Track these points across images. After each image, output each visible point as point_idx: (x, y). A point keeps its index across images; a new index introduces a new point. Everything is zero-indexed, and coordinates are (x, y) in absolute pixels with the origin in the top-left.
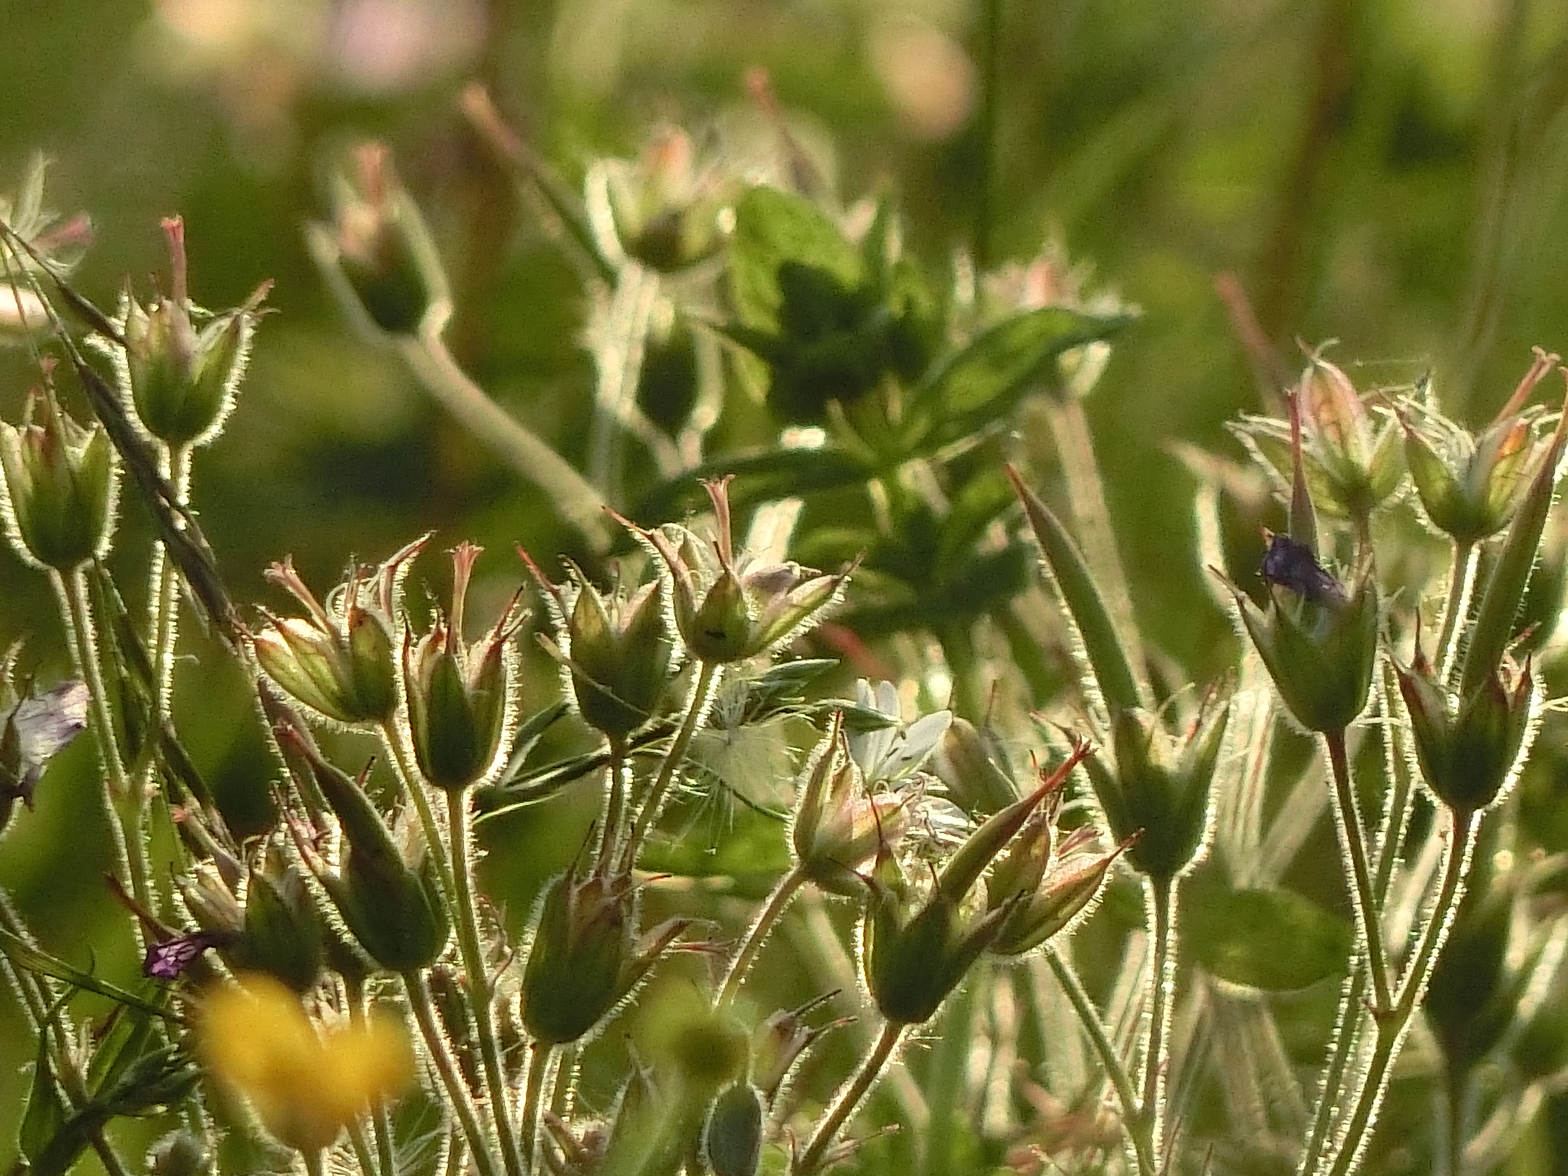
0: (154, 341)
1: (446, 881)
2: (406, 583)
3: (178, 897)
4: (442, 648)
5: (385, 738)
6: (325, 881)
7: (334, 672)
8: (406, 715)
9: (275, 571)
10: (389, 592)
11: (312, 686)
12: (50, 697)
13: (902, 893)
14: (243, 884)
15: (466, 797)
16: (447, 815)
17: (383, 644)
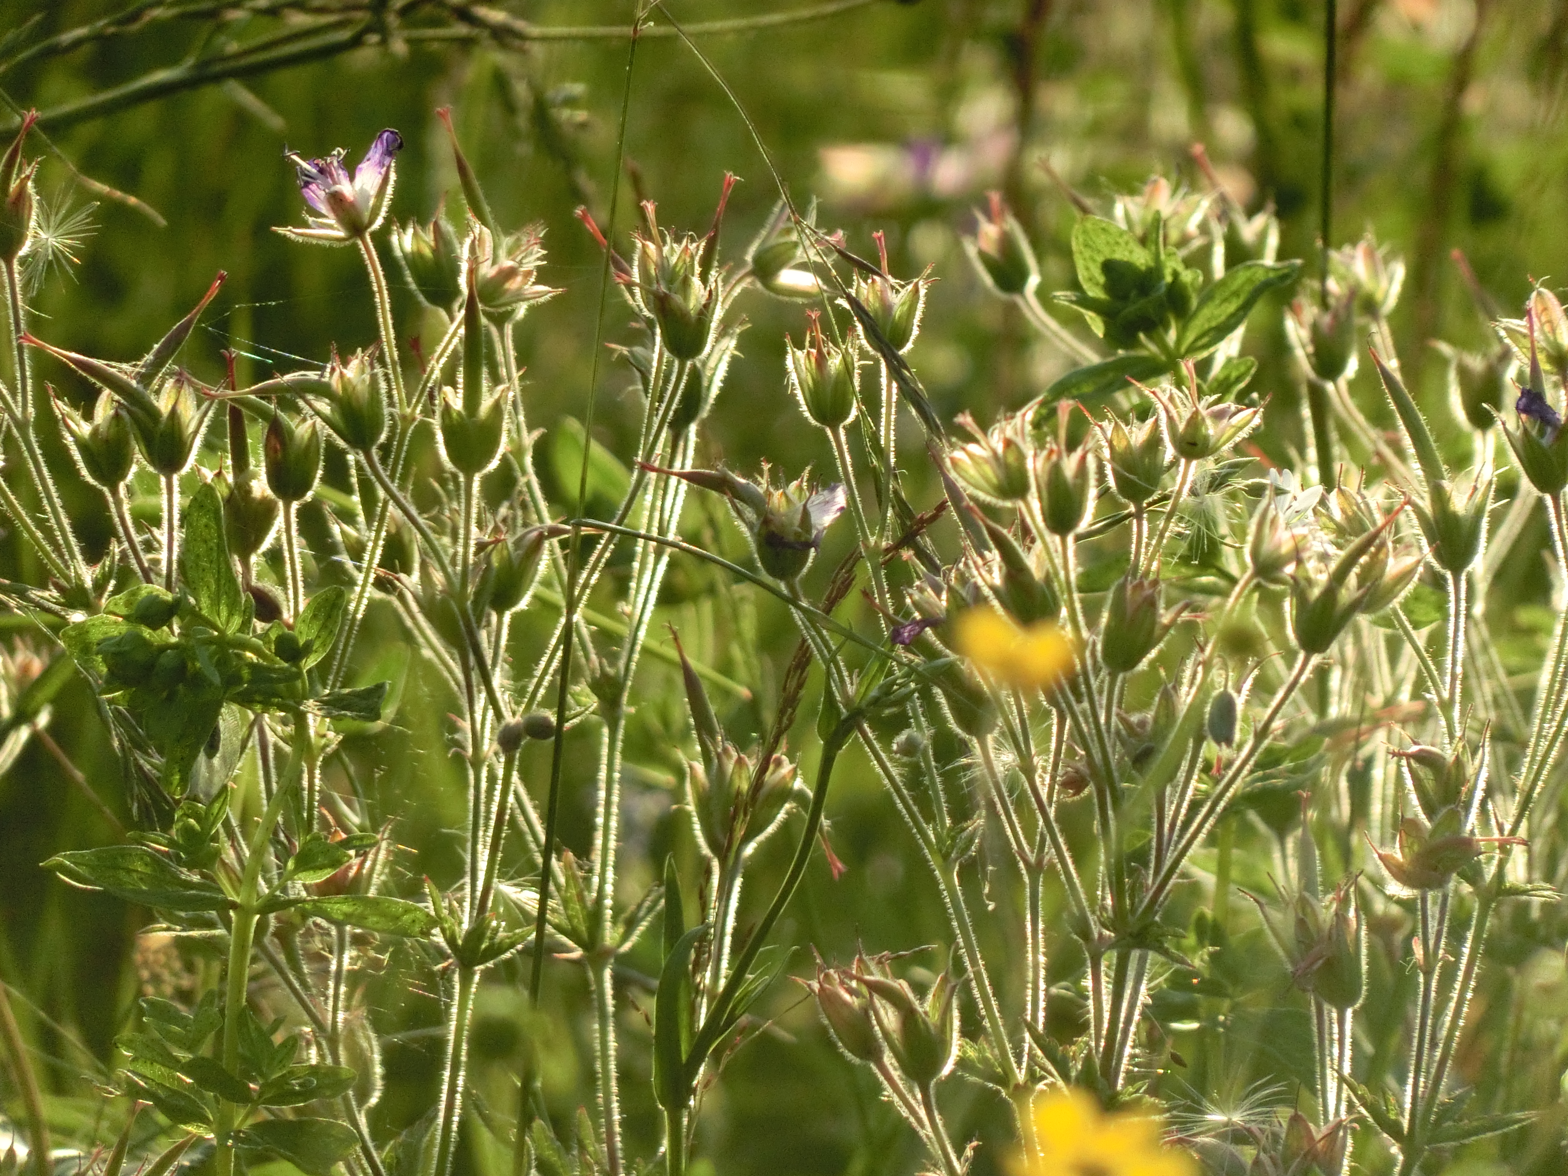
1: (1060, 586)
2: (1032, 423)
3: (907, 601)
4: (1054, 458)
5: (1024, 509)
6: (992, 588)
7: (994, 473)
8: (1036, 494)
9: (960, 418)
10: (1023, 428)
11: (983, 482)
12: (826, 493)
13: (1310, 582)
14: (944, 596)
15: (1070, 538)
16: (1060, 549)
17: (1021, 457)
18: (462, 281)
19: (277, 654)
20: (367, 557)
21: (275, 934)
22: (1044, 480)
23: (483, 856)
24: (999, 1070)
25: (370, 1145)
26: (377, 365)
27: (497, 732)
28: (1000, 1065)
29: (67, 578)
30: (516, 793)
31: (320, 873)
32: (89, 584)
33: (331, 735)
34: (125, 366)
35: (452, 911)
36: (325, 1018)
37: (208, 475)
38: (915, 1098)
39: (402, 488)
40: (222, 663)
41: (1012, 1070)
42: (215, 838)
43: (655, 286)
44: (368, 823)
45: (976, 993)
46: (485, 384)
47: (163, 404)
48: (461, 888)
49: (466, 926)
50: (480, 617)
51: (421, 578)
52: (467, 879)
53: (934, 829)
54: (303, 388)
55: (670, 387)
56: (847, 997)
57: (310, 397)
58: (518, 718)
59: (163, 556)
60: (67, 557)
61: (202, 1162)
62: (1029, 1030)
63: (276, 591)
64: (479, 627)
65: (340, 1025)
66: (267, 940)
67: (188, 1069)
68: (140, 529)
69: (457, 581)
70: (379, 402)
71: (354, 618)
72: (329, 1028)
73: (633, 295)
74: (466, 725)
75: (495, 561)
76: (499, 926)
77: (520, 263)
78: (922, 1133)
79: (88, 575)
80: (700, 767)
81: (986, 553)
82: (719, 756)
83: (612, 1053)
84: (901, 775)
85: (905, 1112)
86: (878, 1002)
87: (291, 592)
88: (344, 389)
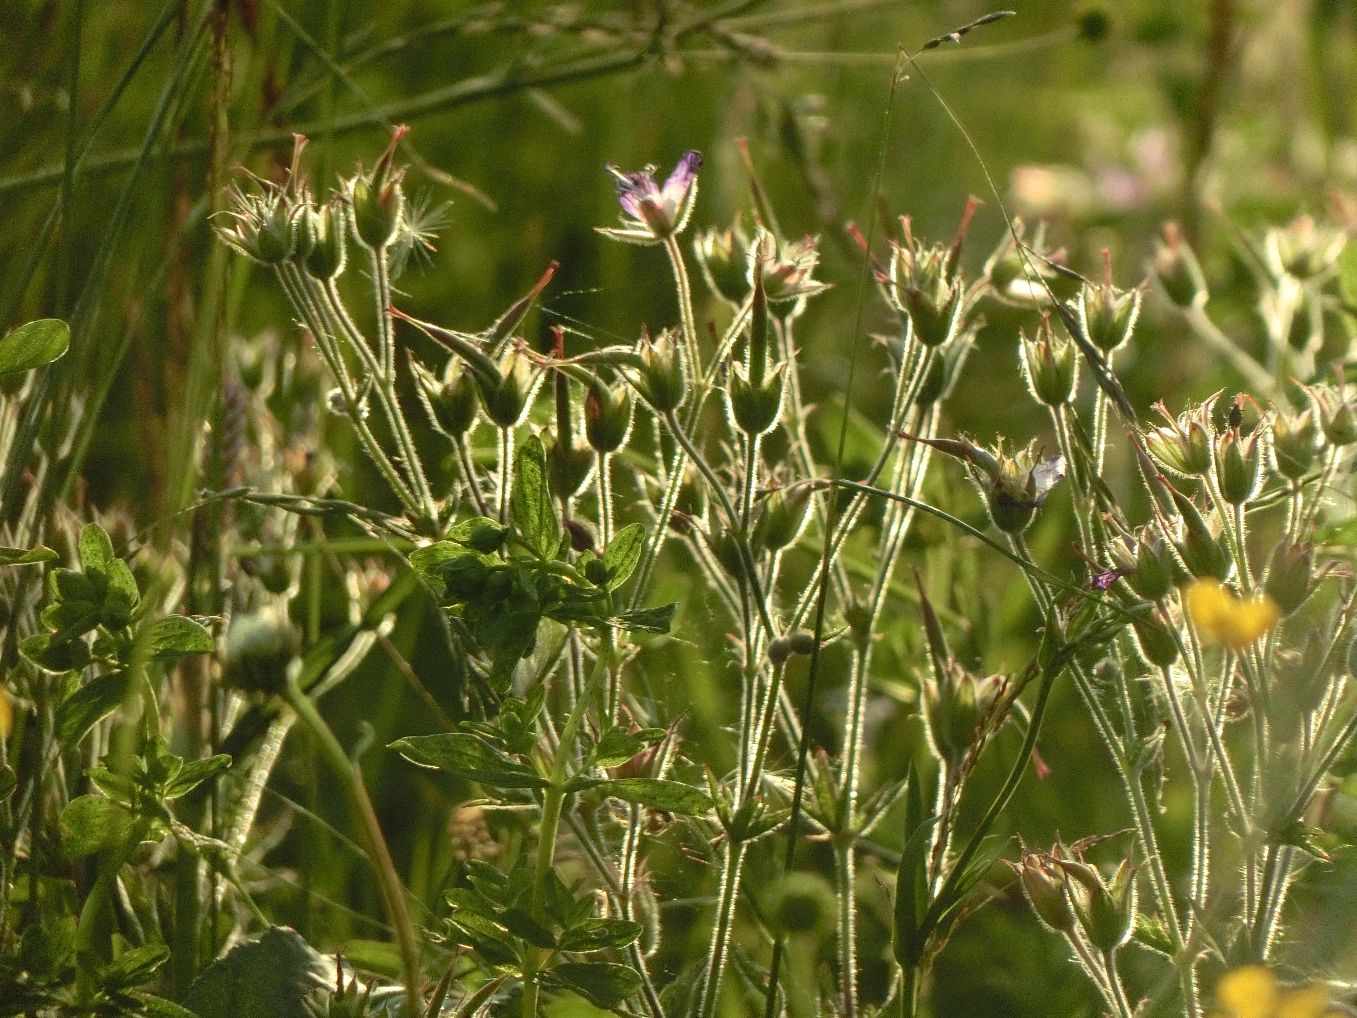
0: (1098, 303)
1: (1232, 545)
2: (1214, 411)
3: (1107, 554)
4: (1231, 440)
5: (1205, 481)
6: (1176, 545)
7: (1182, 451)
8: (1215, 470)
9: (1155, 406)
10: (1206, 415)
11: (1172, 458)
12: (1048, 463)
14: (1136, 548)
15: (1242, 507)
16: (1233, 515)
17: (1204, 439)
18: (750, 277)
19: (587, 577)
20: (665, 500)
21: (579, 810)
22: (1222, 458)
23: (753, 748)
24: (1169, 940)
25: (651, 986)
26: (679, 342)
27: (768, 647)
28: (1170, 936)
29: (418, 510)
30: (781, 703)
31: (617, 760)
32: (435, 516)
33: (631, 646)
34: (472, 336)
35: (725, 795)
36: (618, 880)
37: (537, 430)
38: (1099, 962)
39: (696, 444)
40: (542, 583)
41: (1179, 942)
42: (533, 728)
43: (909, 286)
44: (656, 720)
45: (1152, 876)
46: (768, 361)
47: (503, 369)
48: (733, 777)
49: (736, 807)
50: (757, 553)
51: (710, 519)
52: (739, 769)
53: (1124, 741)
54: (618, 359)
55: (918, 369)
56: (1046, 877)
57: (624, 367)
58: (786, 637)
59: (498, 494)
60: (418, 494)
61: (509, 1001)
62: (1195, 909)
63: (590, 526)
64: (756, 561)
65: (630, 886)
66: (572, 814)
67: (502, 919)
68: (479, 472)
69: (739, 523)
70: (680, 373)
71: (652, 552)
72: (621, 888)
73: (890, 292)
74: (742, 644)
75: (771, 506)
76: (763, 808)
77: (798, 263)
78: (1103, 991)
79: (434, 509)
80: (933, 684)
81: (1171, 517)
82: (949, 675)
83: (851, 917)
84: (1099, 696)
85: (1089, 973)
86: (1072, 881)
87: (602, 527)
88: (652, 361)
